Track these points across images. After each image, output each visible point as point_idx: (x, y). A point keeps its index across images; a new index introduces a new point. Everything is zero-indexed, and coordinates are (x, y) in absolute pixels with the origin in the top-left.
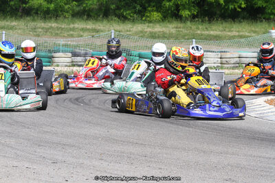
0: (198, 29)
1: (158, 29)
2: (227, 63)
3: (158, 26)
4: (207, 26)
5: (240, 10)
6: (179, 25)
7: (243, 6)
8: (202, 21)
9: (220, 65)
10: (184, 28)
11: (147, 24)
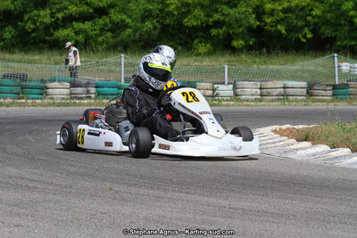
0: (255, 62)
1: (207, 62)
2: (269, 94)
3: (207, 59)
4: (266, 60)
5: (305, 40)
6: (233, 58)
7: (309, 36)
8: (260, 54)
9: (259, 97)
10: (237, 61)
11: (195, 58)
